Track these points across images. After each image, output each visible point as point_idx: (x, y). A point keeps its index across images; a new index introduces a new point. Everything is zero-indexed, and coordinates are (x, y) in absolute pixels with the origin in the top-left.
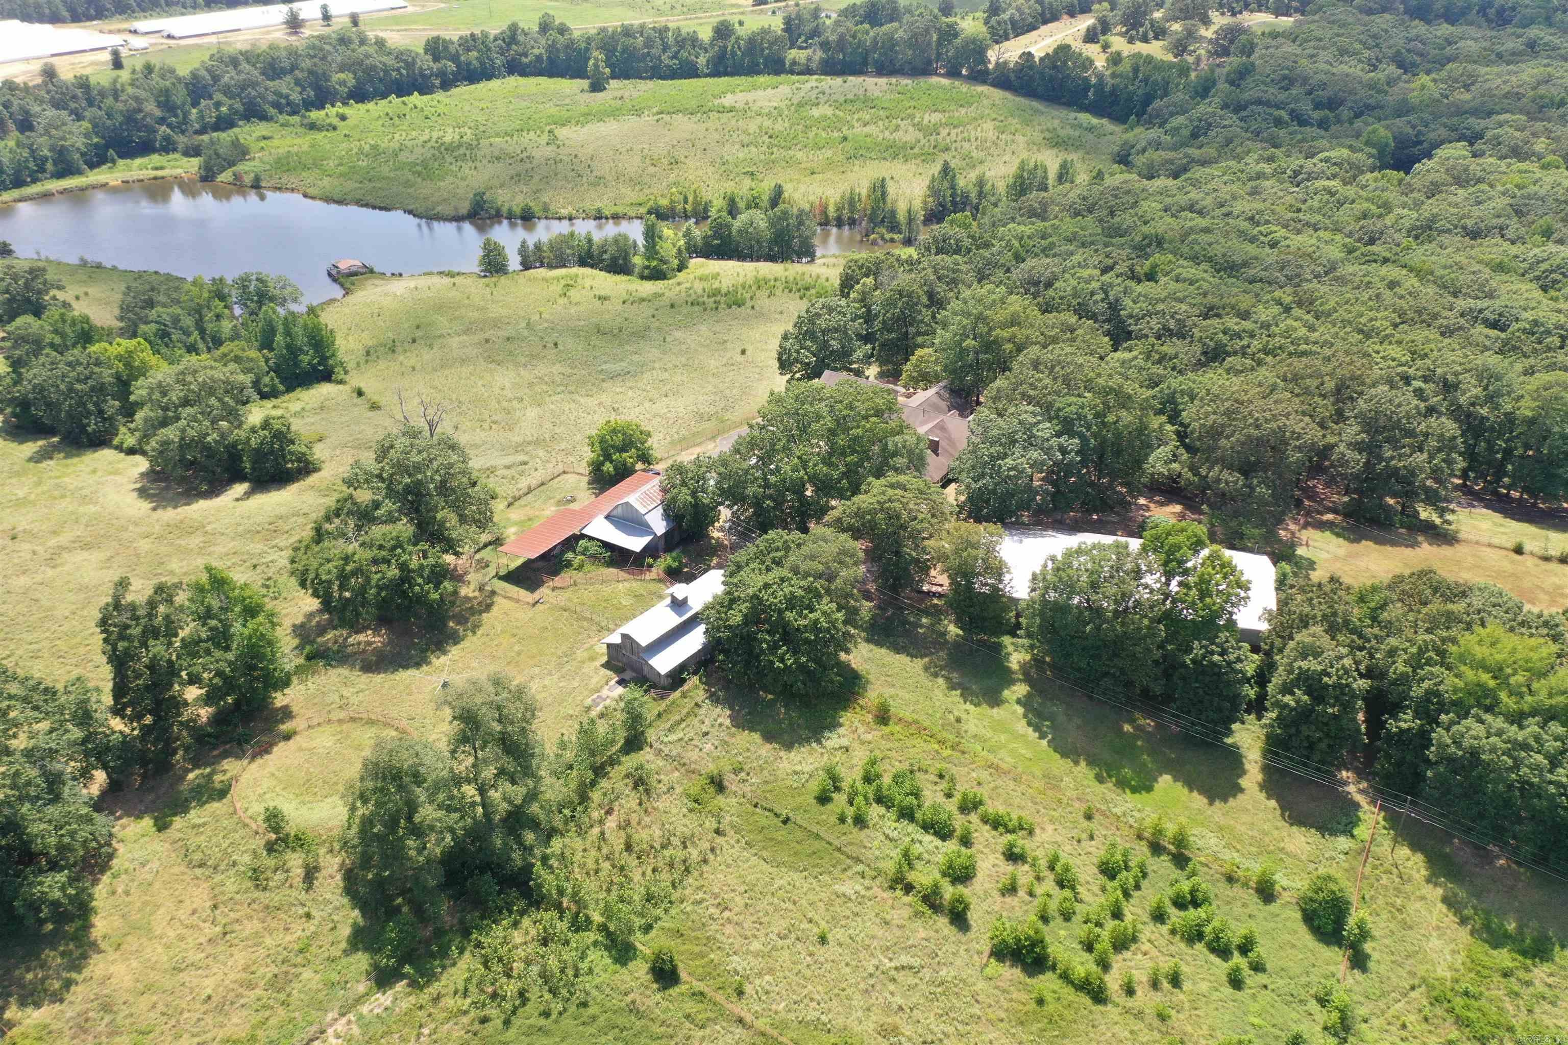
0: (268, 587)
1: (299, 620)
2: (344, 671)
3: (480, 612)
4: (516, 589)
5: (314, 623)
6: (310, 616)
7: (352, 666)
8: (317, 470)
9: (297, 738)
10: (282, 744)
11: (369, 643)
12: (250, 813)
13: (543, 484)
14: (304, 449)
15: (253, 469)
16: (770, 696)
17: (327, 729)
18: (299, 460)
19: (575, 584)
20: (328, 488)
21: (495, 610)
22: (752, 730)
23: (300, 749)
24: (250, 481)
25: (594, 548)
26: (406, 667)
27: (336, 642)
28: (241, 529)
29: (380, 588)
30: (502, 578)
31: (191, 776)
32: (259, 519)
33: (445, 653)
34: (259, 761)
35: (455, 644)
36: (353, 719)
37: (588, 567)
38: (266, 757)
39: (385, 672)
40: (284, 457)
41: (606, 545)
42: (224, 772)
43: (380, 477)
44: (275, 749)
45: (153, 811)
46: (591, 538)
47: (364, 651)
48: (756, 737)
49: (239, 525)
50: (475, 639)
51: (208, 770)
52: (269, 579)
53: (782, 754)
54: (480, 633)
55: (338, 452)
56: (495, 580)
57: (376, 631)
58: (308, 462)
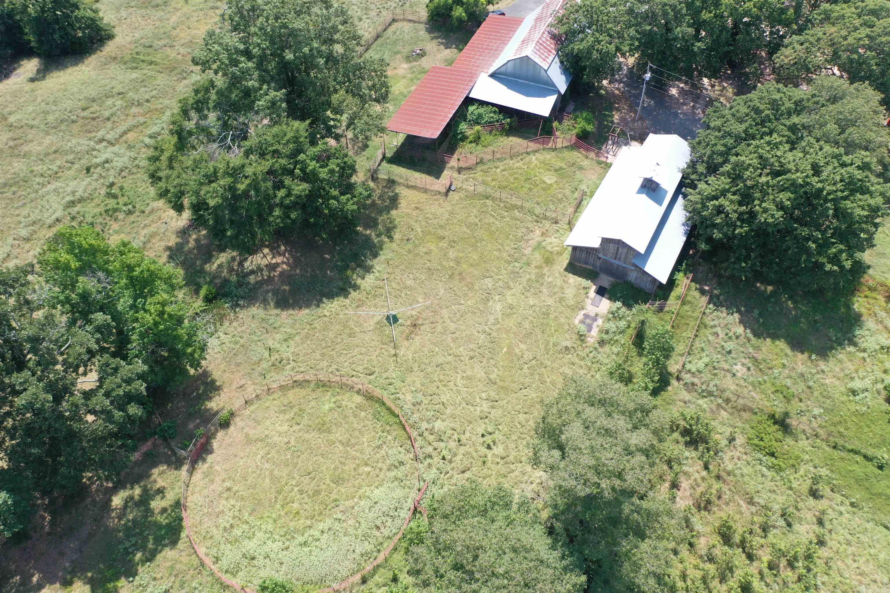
0: (115, 197)
1: (173, 241)
2: (256, 310)
3: (387, 210)
4: (417, 175)
5: (192, 244)
6: (183, 233)
7: (265, 302)
8: (111, 37)
9: (238, 422)
10: (220, 434)
11: (272, 267)
12: (224, 563)
13: (378, 37)
14: (90, 14)
15: (39, 41)
16: (770, 288)
17: (267, 402)
18: (88, 27)
19: (481, 162)
20: (134, 60)
21: (403, 203)
22: (774, 337)
23: (249, 441)
24: (39, 56)
25: (488, 115)
26: (331, 296)
27: (231, 270)
28: (51, 118)
29: (287, 209)
30: (391, 161)
31: (117, 501)
32: (68, 104)
33: (368, 270)
34: (202, 467)
35: (375, 255)
36: (297, 384)
37: (486, 138)
38: (210, 458)
39: (308, 306)
40: (71, 25)
41: (503, 110)
42: (161, 491)
43: (247, 54)
44: (215, 444)
45: (83, 570)
46: (482, 103)
47: (270, 279)
48: (781, 344)
49: (46, 113)
50: (394, 245)
51: (137, 491)
52: (112, 185)
53: (822, 365)
54: (397, 236)
55: (124, 14)
56: (384, 164)
57: (274, 250)
58: (99, 29)
